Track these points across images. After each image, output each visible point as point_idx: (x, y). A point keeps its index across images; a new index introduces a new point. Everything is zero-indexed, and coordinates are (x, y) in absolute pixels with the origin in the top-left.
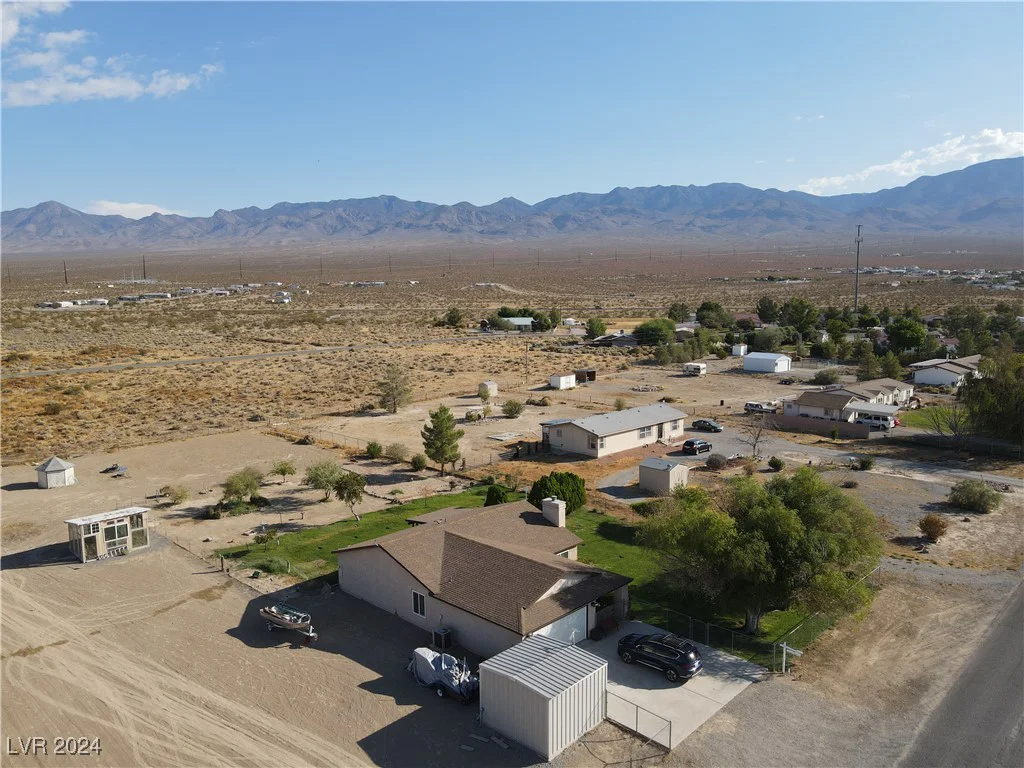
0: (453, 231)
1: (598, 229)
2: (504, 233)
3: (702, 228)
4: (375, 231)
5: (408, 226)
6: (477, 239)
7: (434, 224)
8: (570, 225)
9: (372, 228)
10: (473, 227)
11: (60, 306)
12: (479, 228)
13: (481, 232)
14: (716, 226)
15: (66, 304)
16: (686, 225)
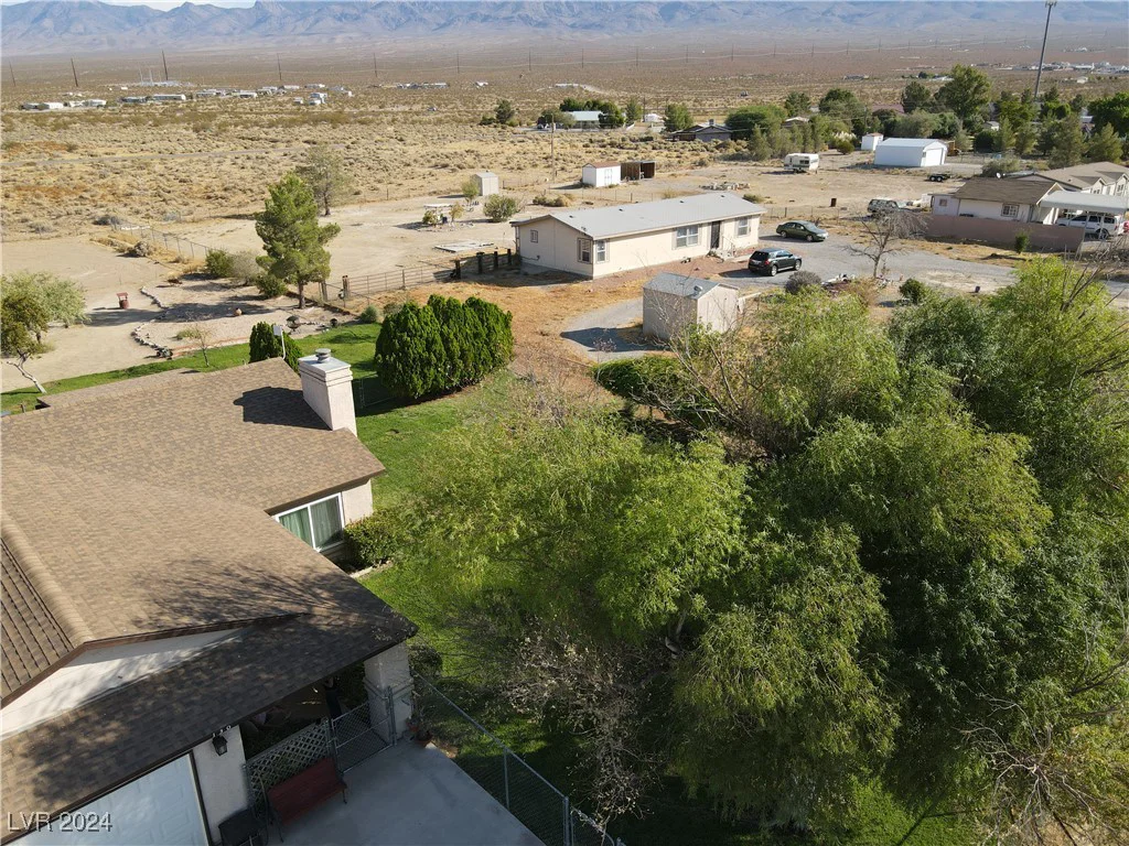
0: (539, 24)
1: (714, 20)
2: (601, 26)
3: (843, 18)
4: (445, 25)
5: (486, 19)
6: (567, 35)
7: (516, 15)
8: (680, 16)
9: (443, 22)
10: (562, 19)
11: (47, 107)
12: (570, 21)
13: (573, 26)
14: (860, 15)
15: (55, 106)
16: (823, 14)
